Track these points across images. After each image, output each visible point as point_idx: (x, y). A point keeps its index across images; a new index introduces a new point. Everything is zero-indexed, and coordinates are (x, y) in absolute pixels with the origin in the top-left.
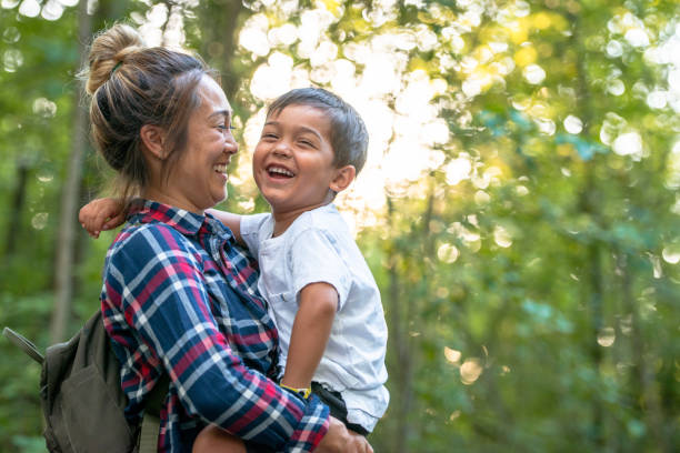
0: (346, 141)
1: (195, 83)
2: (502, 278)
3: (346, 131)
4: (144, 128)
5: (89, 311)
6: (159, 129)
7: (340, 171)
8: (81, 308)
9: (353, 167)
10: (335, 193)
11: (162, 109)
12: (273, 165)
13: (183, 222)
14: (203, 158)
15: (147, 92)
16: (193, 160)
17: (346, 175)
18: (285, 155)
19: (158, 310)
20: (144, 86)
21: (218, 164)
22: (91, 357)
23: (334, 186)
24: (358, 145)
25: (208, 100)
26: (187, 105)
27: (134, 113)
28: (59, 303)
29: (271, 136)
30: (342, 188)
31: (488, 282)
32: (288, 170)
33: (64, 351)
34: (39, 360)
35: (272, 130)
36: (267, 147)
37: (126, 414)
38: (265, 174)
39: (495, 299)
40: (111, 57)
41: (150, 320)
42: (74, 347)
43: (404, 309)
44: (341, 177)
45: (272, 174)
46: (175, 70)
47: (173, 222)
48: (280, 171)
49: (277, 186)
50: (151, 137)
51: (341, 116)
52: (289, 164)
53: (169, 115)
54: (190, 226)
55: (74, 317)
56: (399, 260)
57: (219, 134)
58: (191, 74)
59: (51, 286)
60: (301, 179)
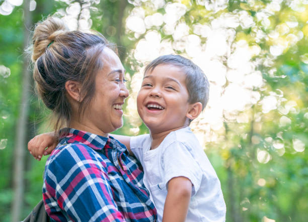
0: (196, 87)
1: (99, 53)
2: (300, 172)
3: (195, 81)
4: (67, 83)
5: (36, 201)
6: (76, 83)
7: (193, 106)
8: (30, 199)
9: (200, 103)
10: (190, 121)
11: (78, 70)
12: (150, 103)
13: (94, 142)
14: (106, 101)
15: (68, 60)
16: (99, 102)
17: (196, 109)
18: (158, 96)
19: (79, 198)
20: (67, 56)
21: (116, 104)
23: (189, 116)
24: (203, 89)
25: (108, 63)
26: (94, 67)
27: (60, 73)
28: (16, 196)
29: (148, 85)
31: (291, 175)
32: (159, 105)
35: (149, 81)
38: (145, 109)
39: (295, 186)
40: (46, 38)
41: (74, 205)
43: (237, 193)
44: (193, 110)
45: (150, 108)
46: (86, 45)
47: (88, 142)
48: (155, 106)
49: (153, 115)
50: (72, 88)
51: (192, 72)
52: (161, 101)
53: (83, 74)
55: (26, 205)
56: (233, 163)
57: (116, 85)
58: (96, 47)
59: (10, 185)
60: (168, 110)
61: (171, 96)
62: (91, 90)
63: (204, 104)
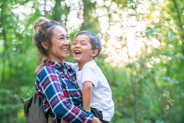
0: (95, 43)
7: (94, 51)
19: (47, 89)
24: (98, 44)
33: (29, 100)
34: (23, 103)
37: (45, 115)
41: (45, 92)
42: (32, 99)
46: (48, 27)
47: (54, 65)
54: (58, 66)
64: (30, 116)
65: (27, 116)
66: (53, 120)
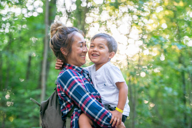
0: (111, 46)
2: (158, 81)
3: (111, 43)
4: (61, 48)
7: (111, 53)
8: (48, 93)
9: (114, 52)
10: (110, 59)
12: (93, 54)
13: (77, 70)
15: (61, 39)
17: (112, 54)
18: (96, 51)
20: (60, 38)
22: (52, 104)
23: (110, 57)
24: (115, 46)
29: (92, 47)
30: (112, 58)
31: (155, 82)
32: (97, 55)
33: (45, 103)
34: (39, 105)
35: (92, 45)
36: (91, 50)
37: (62, 118)
41: (73, 93)
42: (48, 102)
43: (133, 90)
44: (111, 55)
45: (93, 56)
46: (68, 33)
48: (95, 55)
50: (63, 50)
51: (109, 39)
52: (98, 53)
54: (79, 70)
61: (102, 51)
62: (70, 50)
63: (115, 52)
64: (46, 119)
65: (43, 119)
66: (71, 123)
